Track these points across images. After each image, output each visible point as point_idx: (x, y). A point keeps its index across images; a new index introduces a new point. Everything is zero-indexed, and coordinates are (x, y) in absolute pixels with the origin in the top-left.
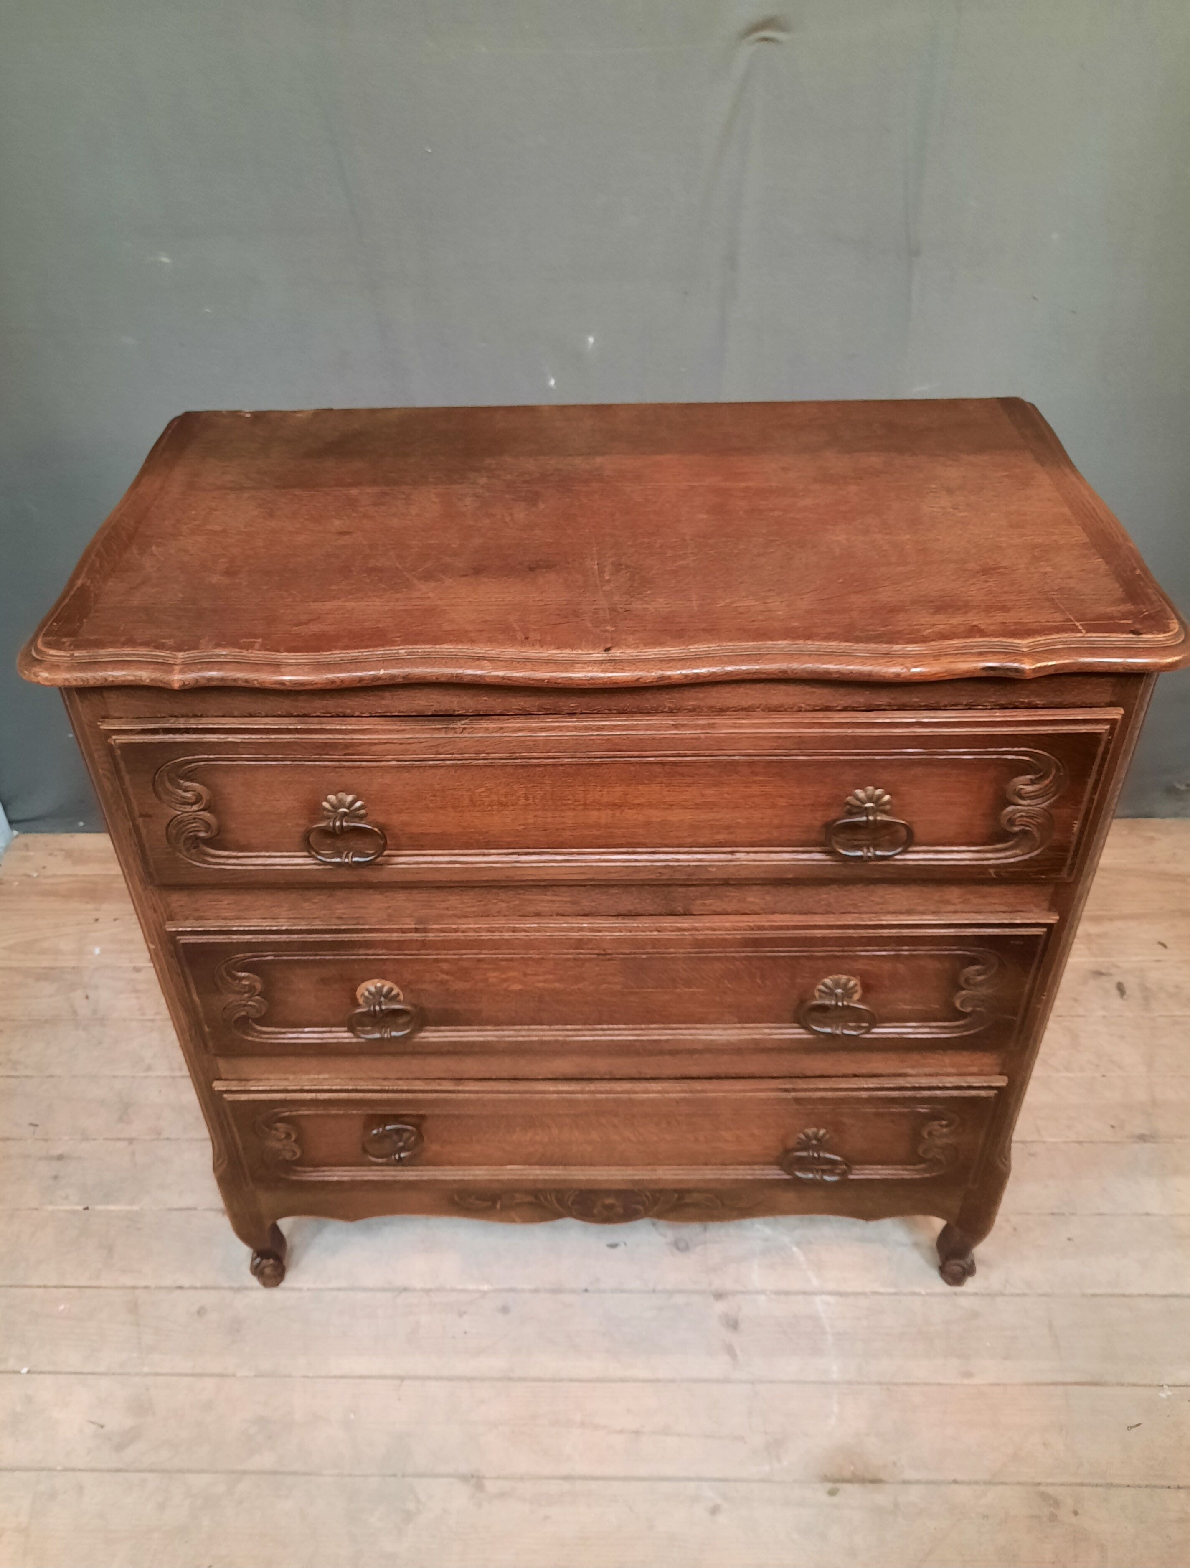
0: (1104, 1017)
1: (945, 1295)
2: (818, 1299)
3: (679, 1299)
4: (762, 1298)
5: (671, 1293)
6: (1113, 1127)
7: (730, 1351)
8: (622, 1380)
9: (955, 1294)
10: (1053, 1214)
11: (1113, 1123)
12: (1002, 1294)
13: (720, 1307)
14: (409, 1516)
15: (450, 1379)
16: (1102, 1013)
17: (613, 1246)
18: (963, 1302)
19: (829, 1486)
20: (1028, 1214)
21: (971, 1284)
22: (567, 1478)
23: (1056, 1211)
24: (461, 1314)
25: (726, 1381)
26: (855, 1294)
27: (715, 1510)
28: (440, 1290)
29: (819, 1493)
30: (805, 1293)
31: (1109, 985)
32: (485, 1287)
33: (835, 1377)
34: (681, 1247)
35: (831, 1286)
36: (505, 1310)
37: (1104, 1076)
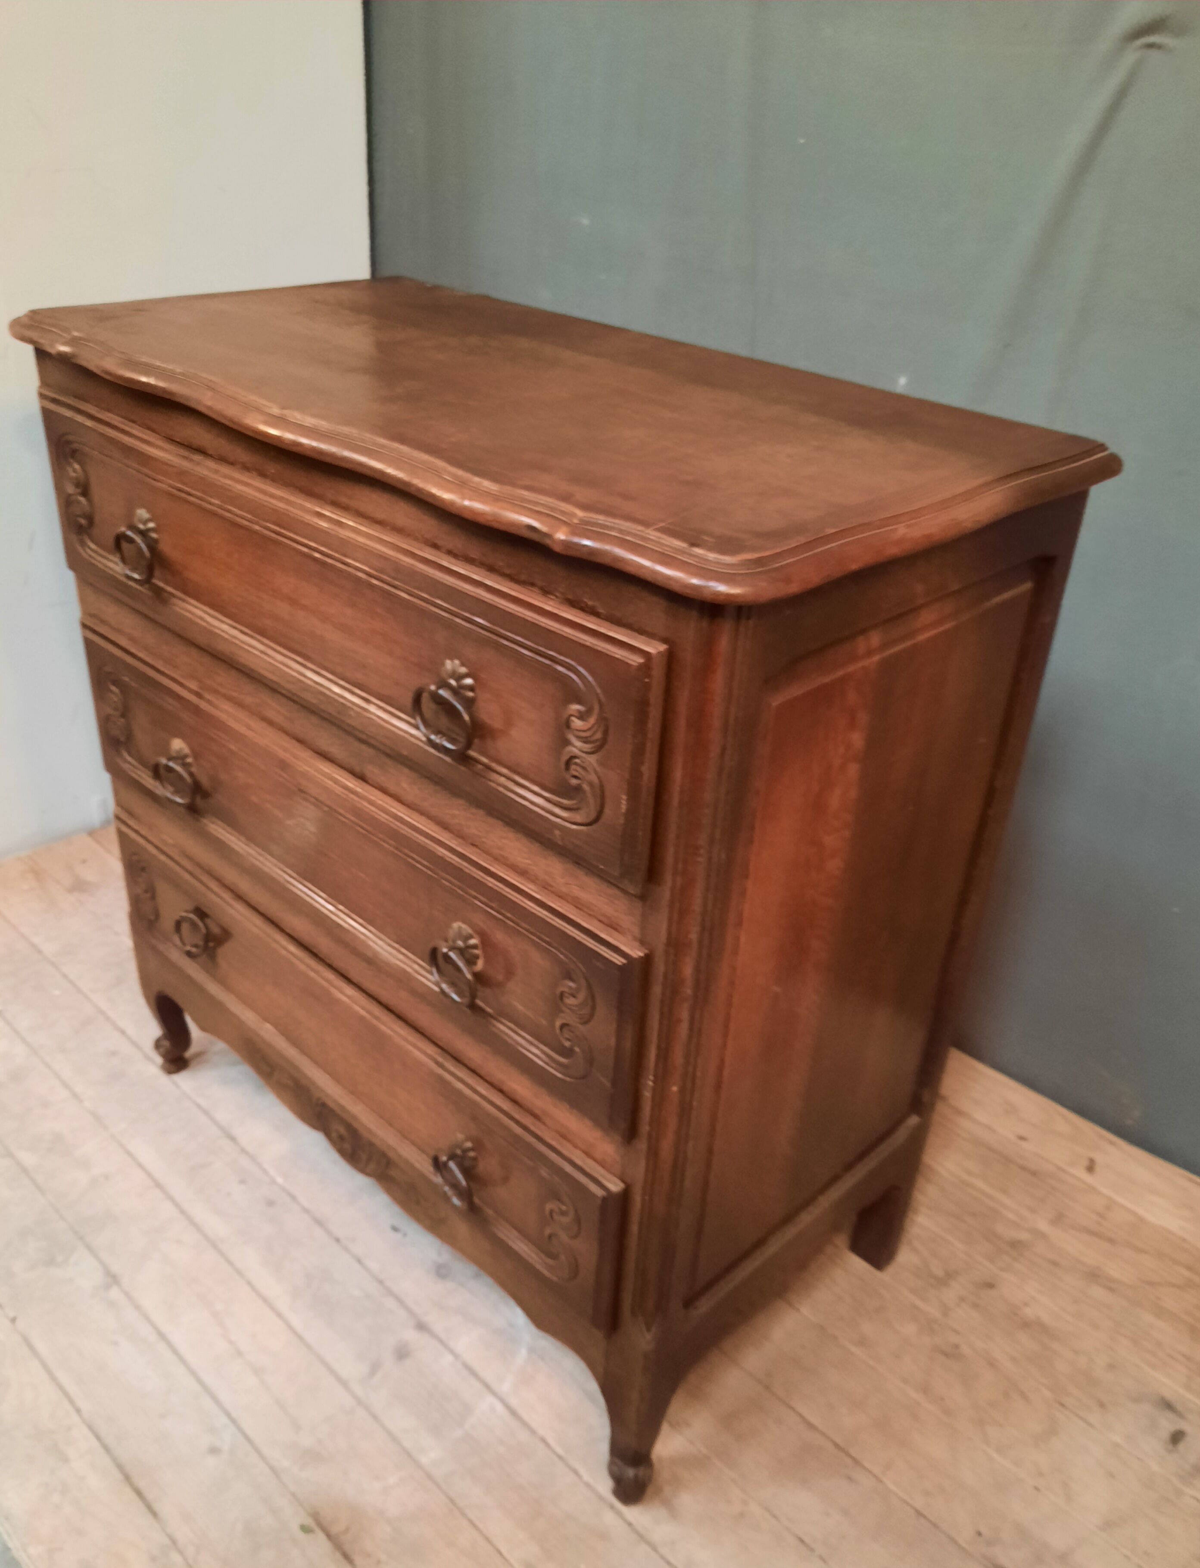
0: (1117, 1445)
1: (601, 1498)
2: (490, 1400)
3: (390, 1303)
4: (450, 1358)
5: (390, 1292)
6: (979, 1534)
7: (375, 1368)
8: (279, 1315)
9: (612, 1507)
10: (802, 1541)
11: (984, 1530)
12: (655, 1549)
13: (410, 1335)
14: (51, 1262)
15: (182, 1212)
16: (1118, 1439)
17: (395, 1229)
18: (609, 1519)
19: (309, 1522)
20: (774, 1516)
21: (633, 1513)
22: (162, 1336)
23: (807, 1539)
24: (242, 1182)
25: (344, 1383)
26: (525, 1424)
27: (214, 1451)
28: (252, 1158)
29: (295, 1518)
30: (487, 1386)
31: (1167, 1424)
32: (280, 1180)
33: (424, 1460)
34: (441, 1272)
35: (514, 1402)
36: (271, 1203)
37: (1036, 1488)
